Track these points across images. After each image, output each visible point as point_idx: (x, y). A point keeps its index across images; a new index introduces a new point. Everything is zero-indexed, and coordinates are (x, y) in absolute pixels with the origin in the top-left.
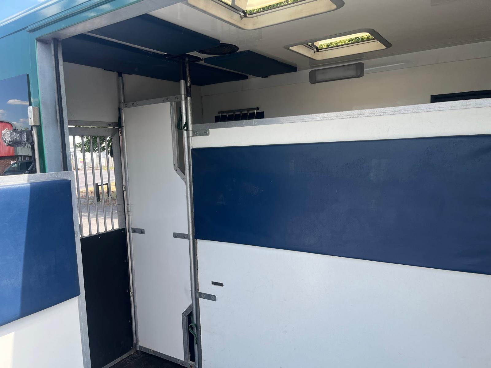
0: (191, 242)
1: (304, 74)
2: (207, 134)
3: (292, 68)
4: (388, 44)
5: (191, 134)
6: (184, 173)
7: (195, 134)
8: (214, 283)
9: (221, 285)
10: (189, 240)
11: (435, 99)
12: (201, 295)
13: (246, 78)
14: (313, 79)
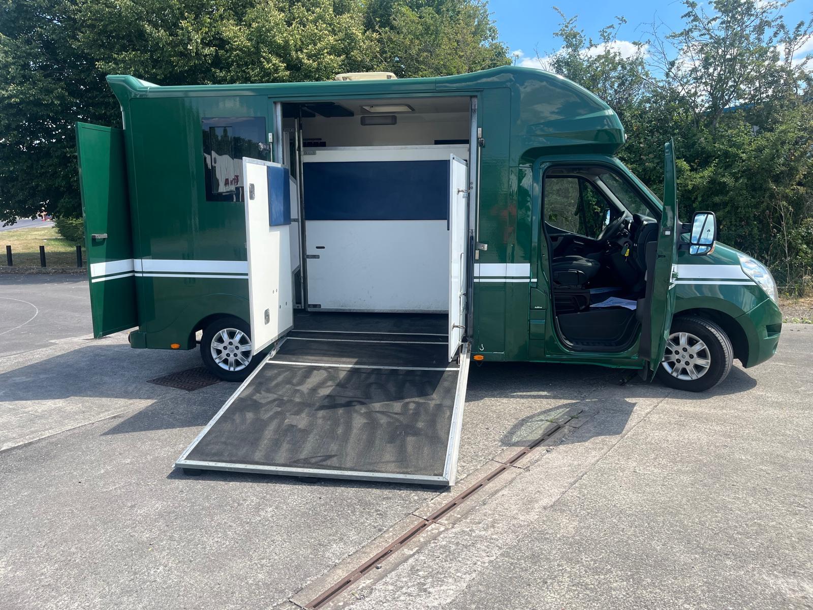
0: (300, 223)
1: (358, 117)
2: (314, 154)
3: (351, 114)
4: (413, 110)
5: (302, 153)
6: (296, 178)
7: (305, 154)
8: (317, 248)
9: (324, 248)
10: (298, 222)
11: (437, 142)
12: (309, 257)
13: (314, 116)
14: (363, 122)
